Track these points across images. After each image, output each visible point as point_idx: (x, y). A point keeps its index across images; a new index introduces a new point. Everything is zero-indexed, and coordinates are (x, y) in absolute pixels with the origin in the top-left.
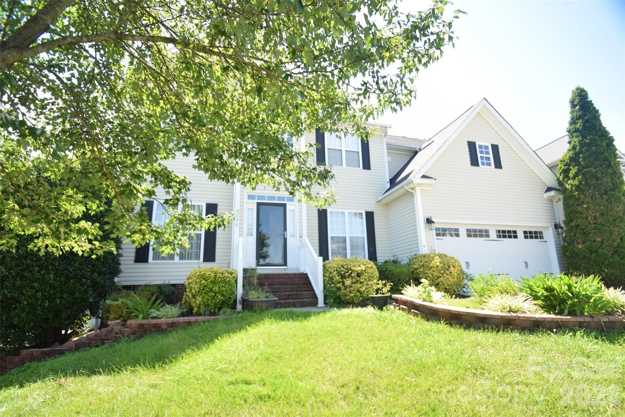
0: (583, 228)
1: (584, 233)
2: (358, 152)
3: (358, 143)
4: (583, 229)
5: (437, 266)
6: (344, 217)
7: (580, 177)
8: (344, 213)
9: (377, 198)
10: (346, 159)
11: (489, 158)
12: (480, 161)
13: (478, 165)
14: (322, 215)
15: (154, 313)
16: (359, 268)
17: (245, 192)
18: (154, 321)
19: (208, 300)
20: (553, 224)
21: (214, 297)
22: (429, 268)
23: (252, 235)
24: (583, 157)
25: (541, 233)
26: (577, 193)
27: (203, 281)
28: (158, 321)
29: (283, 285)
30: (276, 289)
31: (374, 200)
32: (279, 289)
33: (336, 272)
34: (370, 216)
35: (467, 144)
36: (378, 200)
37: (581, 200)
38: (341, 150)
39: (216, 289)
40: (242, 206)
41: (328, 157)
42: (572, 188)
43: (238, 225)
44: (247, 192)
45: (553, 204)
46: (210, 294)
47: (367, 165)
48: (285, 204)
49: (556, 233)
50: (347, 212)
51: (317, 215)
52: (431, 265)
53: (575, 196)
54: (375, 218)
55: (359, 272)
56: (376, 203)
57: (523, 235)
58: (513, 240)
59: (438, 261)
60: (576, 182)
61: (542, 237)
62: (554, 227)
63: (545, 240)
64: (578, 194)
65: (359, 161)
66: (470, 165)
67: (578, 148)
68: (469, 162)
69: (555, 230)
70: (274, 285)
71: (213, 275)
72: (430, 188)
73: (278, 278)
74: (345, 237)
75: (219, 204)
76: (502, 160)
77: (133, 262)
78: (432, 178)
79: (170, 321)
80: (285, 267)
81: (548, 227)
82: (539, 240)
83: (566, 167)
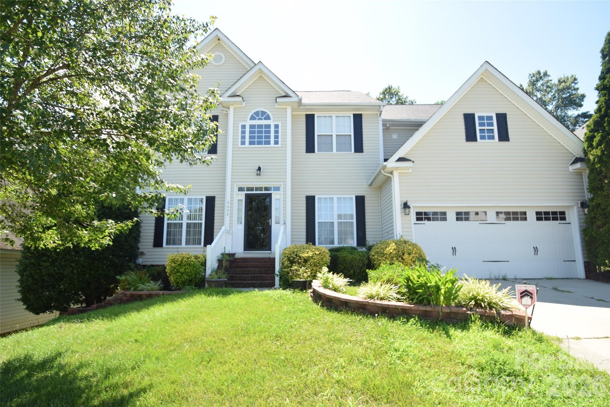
0: (603, 207)
1: (605, 214)
2: (350, 135)
3: (350, 126)
4: (604, 209)
5: (391, 253)
6: (332, 203)
7: (602, 147)
8: (332, 198)
9: (368, 182)
10: (337, 144)
11: (493, 130)
12: (478, 135)
13: (475, 140)
14: (310, 201)
15: (141, 286)
16: (306, 255)
17: (235, 185)
18: (139, 293)
19: (177, 278)
20: (579, 202)
21: (181, 276)
22: (382, 255)
23: (241, 223)
24: (608, 120)
25: (563, 213)
26: (599, 165)
27: (173, 265)
28: (141, 293)
29: (255, 268)
30: (246, 271)
31: (366, 184)
32: (249, 271)
33: (287, 258)
34: (360, 201)
35: (462, 117)
36: (369, 183)
37: (603, 174)
38: (332, 135)
39: (182, 270)
40: (232, 197)
41: (318, 144)
42: (594, 160)
43: (229, 215)
44: (237, 185)
45: (582, 178)
46: (178, 274)
47: (359, 148)
48: (271, 194)
49: (582, 213)
50: (335, 197)
51: (305, 202)
52: (385, 252)
53: (596, 169)
54: (366, 202)
55: (305, 258)
56: (367, 187)
57: (535, 216)
58: (520, 223)
59: (393, 248)
60: (598, 153)
61: (564, 219)
62: (580, 206)
63: (567, 221)
64: (600, 167)
65: (351, 144)
66: (465, 140)
67: (603, 110)
68: (464, 137)
69: (581, 209)
70: (248, 268)
71: (180, 259)
72: (410, 171)
73: (254, 262)
74: (333, 222)
75: (216, 196)
76: (509, 130)
77: (152, 246)
78: (410, 160)
79: (147, 293)
80: (270, 252)
81: (572, 206)
82: (559, 222)
83: (591, 134)
